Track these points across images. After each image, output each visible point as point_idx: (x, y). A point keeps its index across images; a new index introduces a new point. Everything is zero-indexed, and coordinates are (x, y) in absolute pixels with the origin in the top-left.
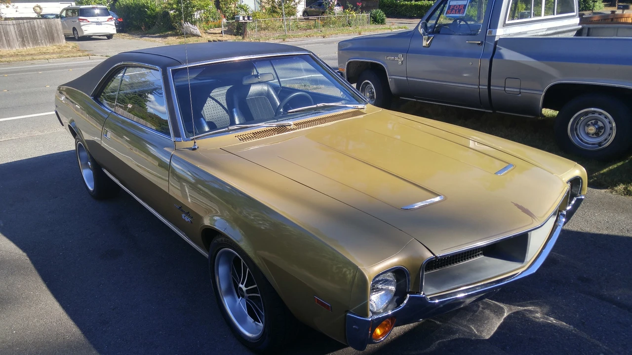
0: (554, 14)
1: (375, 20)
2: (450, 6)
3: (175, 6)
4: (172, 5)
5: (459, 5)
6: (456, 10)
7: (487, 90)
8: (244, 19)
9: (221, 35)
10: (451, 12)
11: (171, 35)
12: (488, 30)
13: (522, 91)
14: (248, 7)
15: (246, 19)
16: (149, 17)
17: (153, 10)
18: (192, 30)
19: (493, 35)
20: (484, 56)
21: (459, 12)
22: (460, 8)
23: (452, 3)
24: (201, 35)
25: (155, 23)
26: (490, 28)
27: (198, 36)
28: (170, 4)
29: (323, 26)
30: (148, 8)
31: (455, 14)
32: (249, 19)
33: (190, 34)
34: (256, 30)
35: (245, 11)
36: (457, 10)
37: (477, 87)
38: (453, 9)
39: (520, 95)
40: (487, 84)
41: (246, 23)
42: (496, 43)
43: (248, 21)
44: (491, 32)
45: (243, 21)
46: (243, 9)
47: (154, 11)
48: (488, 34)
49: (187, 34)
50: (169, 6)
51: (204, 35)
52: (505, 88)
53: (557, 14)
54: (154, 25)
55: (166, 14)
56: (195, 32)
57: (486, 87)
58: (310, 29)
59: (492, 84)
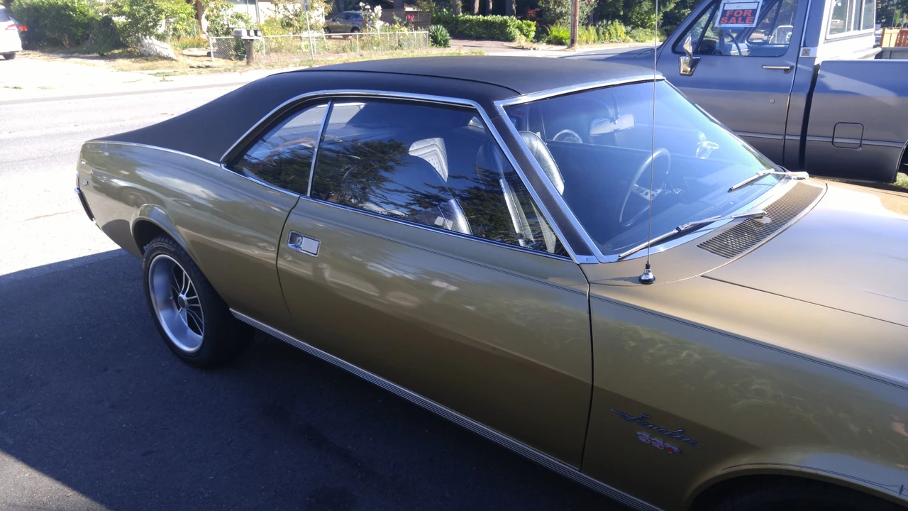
0: (859, 29)
1: (436, 41)
2: (724, 12)
3: (126, 9)
4: (121, 7)
5: (743, 11)
6: (737, 19)
7: (798, 143)
8: (248, 34)
9: (208, 58)
10: (729, 20)
11: (120, 56)
12: (802, 49)
13: (863, 142)
14: (249, 17)
15: (252, 33)
16: (78, 25)
17: (83, 13)
18: (159, 50)
19: (811, 56)
20: (795, 88)
21: (744, 20)
22: (745, 15)
23: (728, 7)
24: (175, 57)
25: (88, 35)
26: (804, 46)
27: (172, 60)
28: (115, 5)
29: (362, 48)
30: (74, 10)
31: (737, 23)
32: (256, 34)
33: (155, 56)
34: (264, 51)
35: (246, 22)
36: (740, 18)
37: (781, 137)
38: (730, 17)
39: (860, 149)
40: (799, 133)
41: (252, 40)
42: (816, 68)
43: (255, 38)
44: (806, 52)
45: (248, 38)
46: (242, 18)
47: (85, 16)
48: (803, 54)
49: (150, 55)
50: (115, 10)
51: (181, 58)
52: (833, 138)
53: (863, 29)
54: (87, 39)
55: (107, 21)
56: (165, 53)
57: (799, 138)
58: (344, 51)
59: (808, 133)
